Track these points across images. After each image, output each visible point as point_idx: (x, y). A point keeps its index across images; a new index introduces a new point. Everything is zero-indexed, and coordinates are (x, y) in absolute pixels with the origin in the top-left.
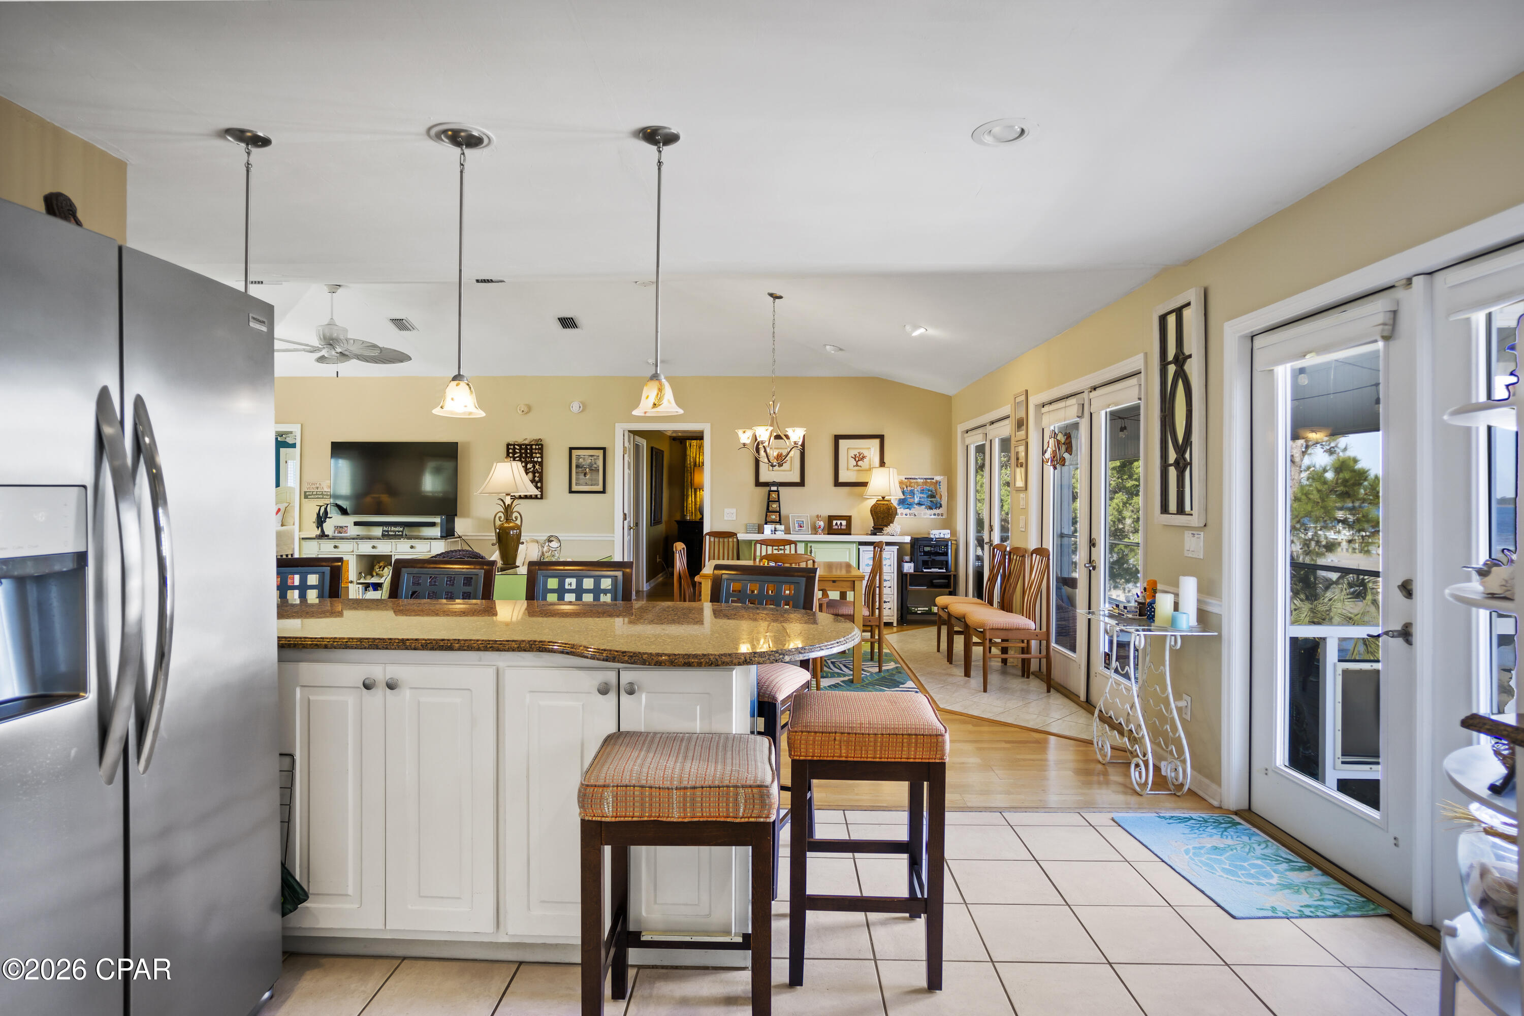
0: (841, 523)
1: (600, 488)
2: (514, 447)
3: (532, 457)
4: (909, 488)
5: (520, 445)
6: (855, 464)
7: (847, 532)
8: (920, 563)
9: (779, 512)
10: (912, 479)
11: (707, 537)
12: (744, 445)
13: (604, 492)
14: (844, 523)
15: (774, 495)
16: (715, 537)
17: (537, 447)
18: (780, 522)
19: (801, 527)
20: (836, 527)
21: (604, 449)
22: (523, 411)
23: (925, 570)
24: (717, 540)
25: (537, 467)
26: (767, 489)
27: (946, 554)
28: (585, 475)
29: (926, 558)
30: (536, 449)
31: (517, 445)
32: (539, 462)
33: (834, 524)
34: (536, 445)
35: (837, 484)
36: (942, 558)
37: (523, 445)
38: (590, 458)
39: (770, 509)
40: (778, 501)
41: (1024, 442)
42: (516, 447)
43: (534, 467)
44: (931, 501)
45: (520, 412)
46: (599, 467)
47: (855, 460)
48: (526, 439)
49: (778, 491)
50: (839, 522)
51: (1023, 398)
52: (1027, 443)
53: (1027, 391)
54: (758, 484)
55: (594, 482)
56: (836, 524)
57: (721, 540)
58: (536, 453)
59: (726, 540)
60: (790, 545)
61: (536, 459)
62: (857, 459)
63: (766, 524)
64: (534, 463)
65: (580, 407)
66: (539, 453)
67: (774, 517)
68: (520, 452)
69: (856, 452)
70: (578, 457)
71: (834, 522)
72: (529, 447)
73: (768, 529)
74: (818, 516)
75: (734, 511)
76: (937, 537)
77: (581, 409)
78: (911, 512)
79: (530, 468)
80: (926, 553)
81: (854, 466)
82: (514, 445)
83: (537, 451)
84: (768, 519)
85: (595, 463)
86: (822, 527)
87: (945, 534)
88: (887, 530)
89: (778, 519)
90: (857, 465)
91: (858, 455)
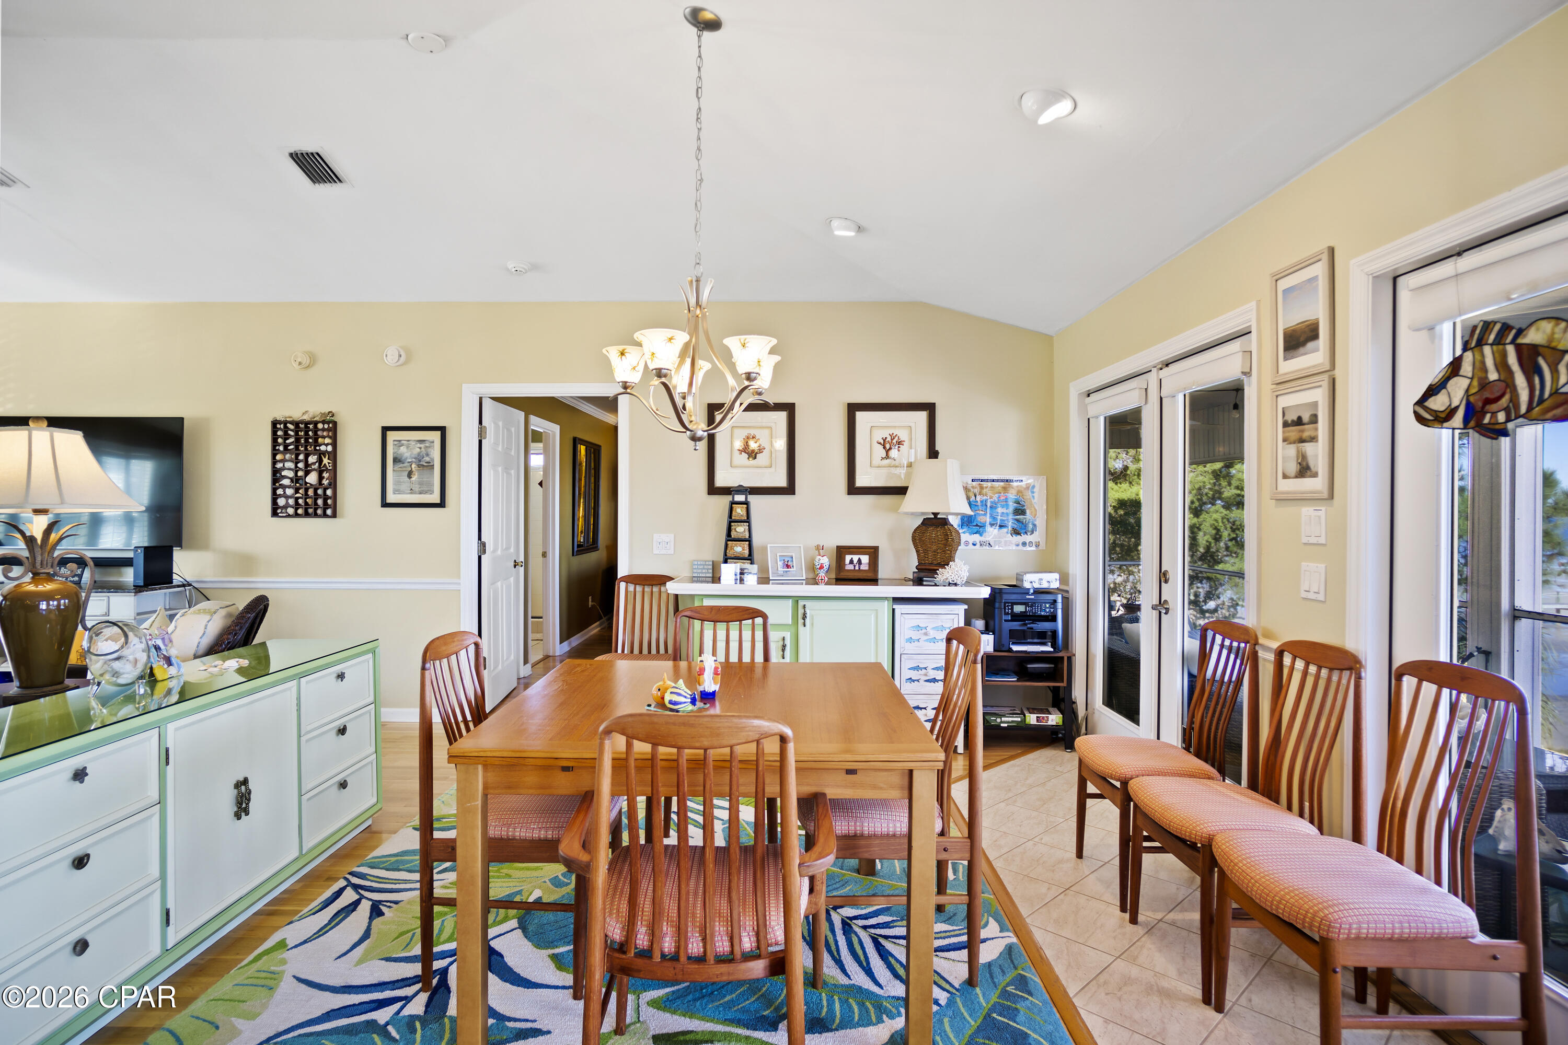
0: (860, 561)
1: (436, 498)
2: (285, 427)
3: (316, 443)
4: (978, 498)
5: (297, 424)
6: (884, 455)
7: (870, 575)
8: (1006, 634)
9: (749, 540)
10: (987, 481)
11: (623, 585)
12: (625, 387)
13: (442, 504)
14: (865, 559)
15: (740, 511)
16: (635, 584)
17: (326, 426)
18: (750, 558)
19: (788, 566)
20: (851, 567)
21: (442, 430)
22: (300, 363)
23: (1015, 648)
24: (639, 588)
25: (326, 461)
26: (727, 499)
27: (1053, 618)
28: (410, 475)
29: (1016, 625)
30: (323, 430)
31: (291, 423)
32: (329, 453)
33: (847, 561)
34: (324, 422)
35: (853, 489)
36: (1045, 626)
37: (302, 422)
38: (419, 445)
39: (733, 534)
40: (748, 520)
41: (1325, 377)
42: (290, 426)
43: (320, 461)
44: (1018, 520)
45: (296, 365)
46: (433, 460)
47: (884, 448)
48: (306, 412)
49: (746, 503)
50: (855, 558)
51: (1319, 270)
52: (1333, 382)
53: (1332, 251)
54: (713, 490)
55: (425, 489)
56: (851, 562)
57: (647, 589)
58: (324, 437)
59: (655, 589)
60: (753, 618)
61: (323, 448)
62: (888, 446)
63: (726, 562)
64: (321, 455)
65: (400, 356)
66: (329, 437)
67: (740, 549)
68: (297, 433)
69: (886, 434)
70: (399, 443)
71: (848, 558)
72: (311, 426)
73: (729, 571)
74: (818, 548)
75: (669, 537)
76: (1036, 586)
77: (403, 359)
78: (982, 539)
79: (314, 463)
80: (1016, 617)
81: (883, 458)
82: (285, 423)
83: (325, 434)
84: (730, 553)
85: (427, 455)
86: (826, 568)
87: (1050, 581)
88: (944, 574)
89: (747, 552)
90: (887, 457)
91: (889, 439)
